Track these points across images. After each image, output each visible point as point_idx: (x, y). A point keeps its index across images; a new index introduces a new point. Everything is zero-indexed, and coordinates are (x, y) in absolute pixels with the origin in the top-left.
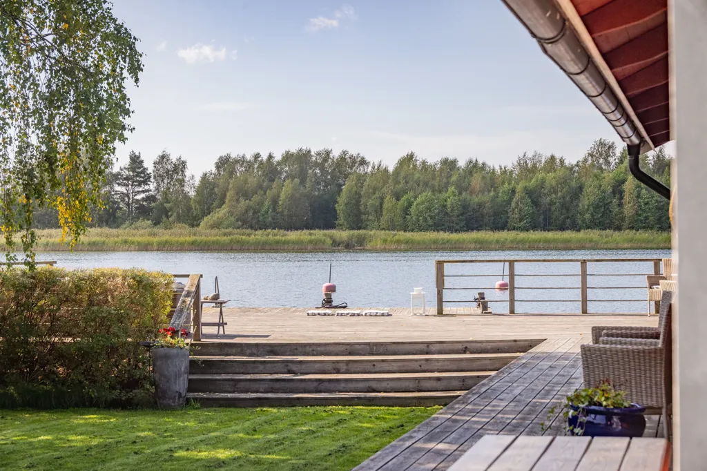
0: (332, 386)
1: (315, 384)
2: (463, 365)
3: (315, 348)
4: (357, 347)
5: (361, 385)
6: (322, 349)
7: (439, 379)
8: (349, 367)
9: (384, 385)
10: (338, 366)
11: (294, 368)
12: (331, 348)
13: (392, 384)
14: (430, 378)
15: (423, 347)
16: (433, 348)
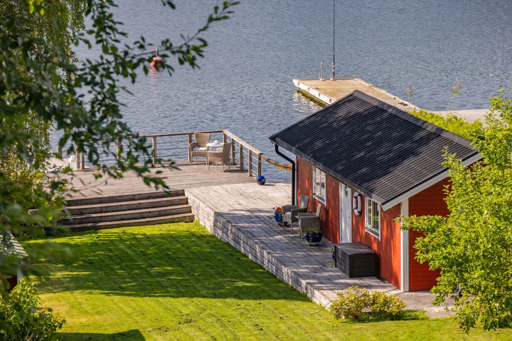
0: (106, 219)
1: (99, 218)
2: (156, 205)
3: (85, 201)
4: (104, 199)
5: (118, 217)
6: (88, 201)
7: (150, 212)
8: (107, 210)
9: (128, 216)
10: (102, 209)
11: (84, 212)
12: (93, 201)
13: (131, 216)
14: (146, 212)
15: (132, 197)
16: (136, 197)
